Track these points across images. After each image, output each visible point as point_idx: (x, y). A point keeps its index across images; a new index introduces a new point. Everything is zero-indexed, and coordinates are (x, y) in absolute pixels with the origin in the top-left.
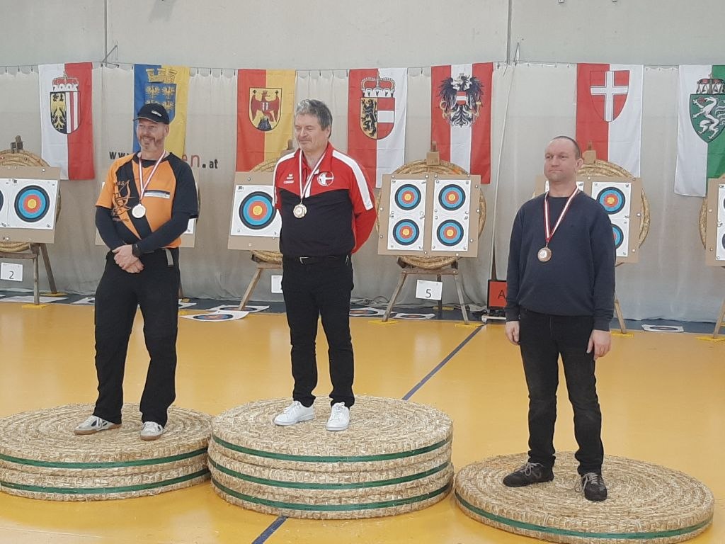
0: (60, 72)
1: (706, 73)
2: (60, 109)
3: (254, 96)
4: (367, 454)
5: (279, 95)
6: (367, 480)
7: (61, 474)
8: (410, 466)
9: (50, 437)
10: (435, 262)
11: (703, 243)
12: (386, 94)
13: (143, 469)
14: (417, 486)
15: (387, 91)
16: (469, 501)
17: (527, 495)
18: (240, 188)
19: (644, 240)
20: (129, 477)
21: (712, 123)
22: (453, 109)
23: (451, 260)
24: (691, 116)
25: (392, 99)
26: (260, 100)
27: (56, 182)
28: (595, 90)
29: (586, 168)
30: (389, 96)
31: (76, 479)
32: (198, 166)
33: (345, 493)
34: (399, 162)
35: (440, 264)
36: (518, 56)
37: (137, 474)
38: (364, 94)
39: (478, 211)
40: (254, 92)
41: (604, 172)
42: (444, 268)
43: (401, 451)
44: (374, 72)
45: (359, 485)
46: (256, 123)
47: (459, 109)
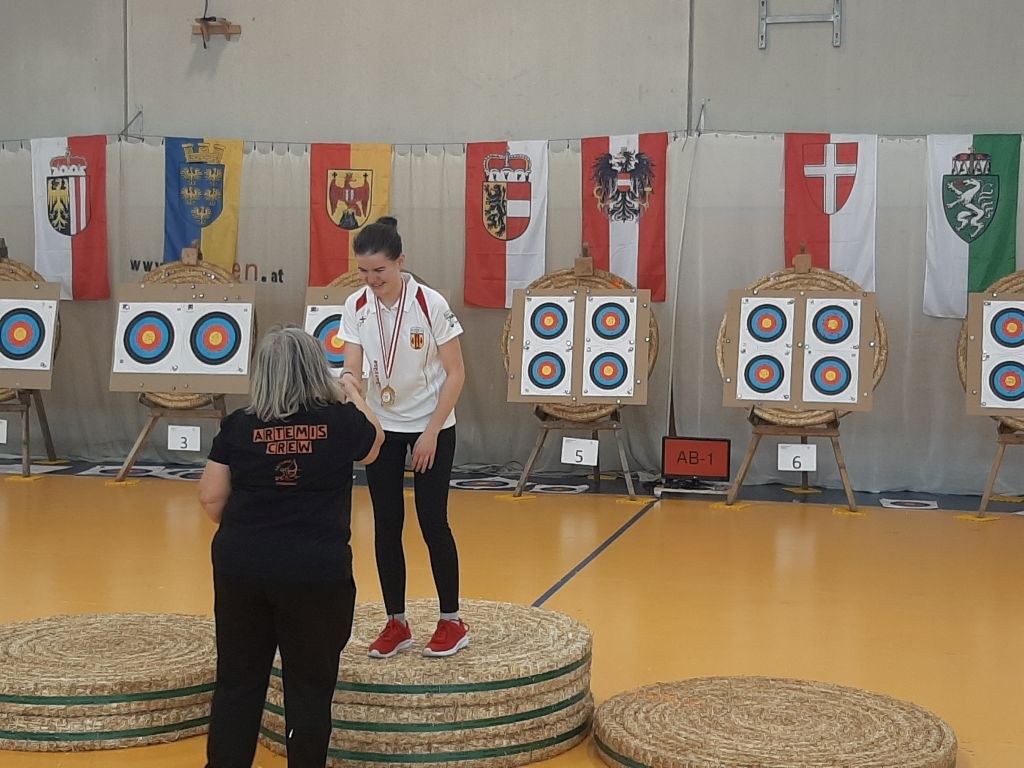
0: (60, 147)
1: (965, 144)
2: (62, 202)
3: (334, 181)
4: (467, 682)
5: (369, 179)
6: (467, 719)
7: (37, 713)
8: (529, 698)
9: (24, 662)
10: (588, 412)
11: (963, 383)
12: (519, 176)
13: (153, 704)
14: (539, 727)
15: (519, 173)
16: (611, 747)
17: (693, 737)
18: (313, 309)
19: (880, 380)
20: (134, 717)
21: (974, 215)
22: (613, 197)
23: (611, 409)
24: (945, 206)
25: (527, 184)
26: (343, 187)
27: (54, 304)
28: (810, 171)
29: (799, 278)
30: (523, 179)
31: (58, 720)
32: (256, 279)
33: (435, 737)
34: (537, 270)
35: (595, 414)
36: (702, 122)
37: (144, 712)
38: (487, 177)
39: (648, 339)
40: (335, 175)
41: (823, 284)
42: (601, 420)
43: (516, 677)
44: (502, 147)
45: (456, 726)
46: (336, 218)
47: (620, 198)
